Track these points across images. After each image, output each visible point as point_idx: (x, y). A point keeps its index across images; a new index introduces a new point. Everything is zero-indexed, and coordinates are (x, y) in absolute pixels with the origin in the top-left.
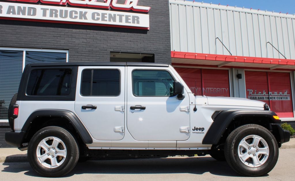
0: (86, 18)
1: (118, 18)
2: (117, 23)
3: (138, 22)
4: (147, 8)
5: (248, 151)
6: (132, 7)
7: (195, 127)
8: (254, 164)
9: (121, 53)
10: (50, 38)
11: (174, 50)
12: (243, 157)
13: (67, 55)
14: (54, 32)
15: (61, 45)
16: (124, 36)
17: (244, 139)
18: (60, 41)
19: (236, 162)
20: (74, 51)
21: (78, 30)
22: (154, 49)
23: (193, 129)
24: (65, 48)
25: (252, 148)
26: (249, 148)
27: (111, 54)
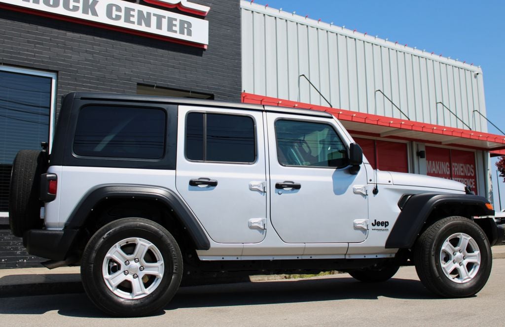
0: (95, 13)
1: (154, 20)
2: (153, 30)
3: (189, 33)
4: (206, 9)
5: (453, 258)
6: (180, 4)
7: (375, 220)
8: (462, 278)
9: (157, 87)
10: (19, 45)
11: (244, 91)
12: (447, 267)
13: (54, 81)
14: (28, 32)
15: (43, 62)
16: (162, 56)
17: (448, 239)
18: (41, 53)
19: (438, 275)
20: (70, 75)
21: (77, 35)
22: (214, 85)
23: (372, 224)
24: (51, 67)
25: (458, 254)
26: (453, 254)
27: (138, 88)
